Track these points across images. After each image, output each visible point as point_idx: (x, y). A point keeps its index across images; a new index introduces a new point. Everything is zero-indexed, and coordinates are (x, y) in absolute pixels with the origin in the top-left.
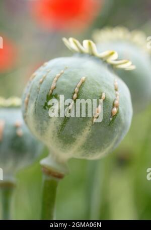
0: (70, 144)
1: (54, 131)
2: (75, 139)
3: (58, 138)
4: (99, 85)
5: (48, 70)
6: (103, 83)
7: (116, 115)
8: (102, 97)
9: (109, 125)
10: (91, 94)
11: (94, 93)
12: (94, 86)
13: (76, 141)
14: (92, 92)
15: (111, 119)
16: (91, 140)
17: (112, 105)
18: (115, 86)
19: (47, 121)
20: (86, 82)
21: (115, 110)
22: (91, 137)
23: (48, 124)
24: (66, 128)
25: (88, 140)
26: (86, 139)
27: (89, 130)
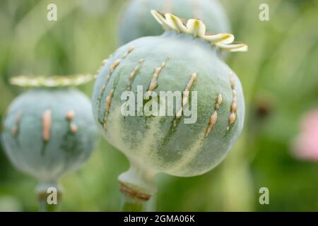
0: (173, 161)
1: (152, 146)
2: (181, 156)
3: (156, 155)
4: (213, 83)
5: (141, 60)
6: (218, 79)
7: (234, 123)
8: (219, 100)
9: (225, 136)
10: (205, 97)
11: (209, 96)
12: (208, 86)
13: (181, 158)
14: (207, 94)
15: (228, 128)
16: (201, 156)
17: (229, 109)
18: (230, 82)
19: (143, 132)
20: (198, 80)
21: (233, 115)
22: (201, 153)
23: (143, 136)
24: (171, 142)
25: (197, 157)
26: (194, 155)
27: (201, 144)
